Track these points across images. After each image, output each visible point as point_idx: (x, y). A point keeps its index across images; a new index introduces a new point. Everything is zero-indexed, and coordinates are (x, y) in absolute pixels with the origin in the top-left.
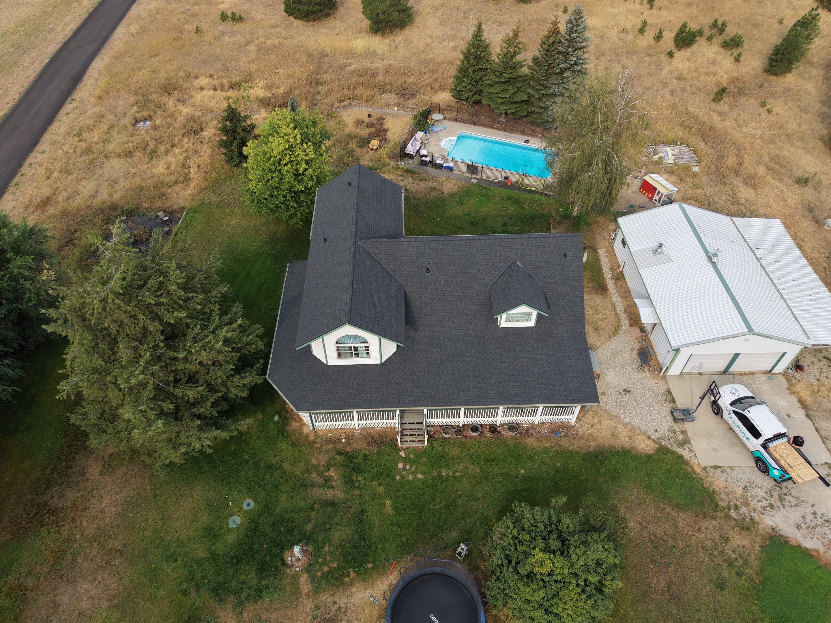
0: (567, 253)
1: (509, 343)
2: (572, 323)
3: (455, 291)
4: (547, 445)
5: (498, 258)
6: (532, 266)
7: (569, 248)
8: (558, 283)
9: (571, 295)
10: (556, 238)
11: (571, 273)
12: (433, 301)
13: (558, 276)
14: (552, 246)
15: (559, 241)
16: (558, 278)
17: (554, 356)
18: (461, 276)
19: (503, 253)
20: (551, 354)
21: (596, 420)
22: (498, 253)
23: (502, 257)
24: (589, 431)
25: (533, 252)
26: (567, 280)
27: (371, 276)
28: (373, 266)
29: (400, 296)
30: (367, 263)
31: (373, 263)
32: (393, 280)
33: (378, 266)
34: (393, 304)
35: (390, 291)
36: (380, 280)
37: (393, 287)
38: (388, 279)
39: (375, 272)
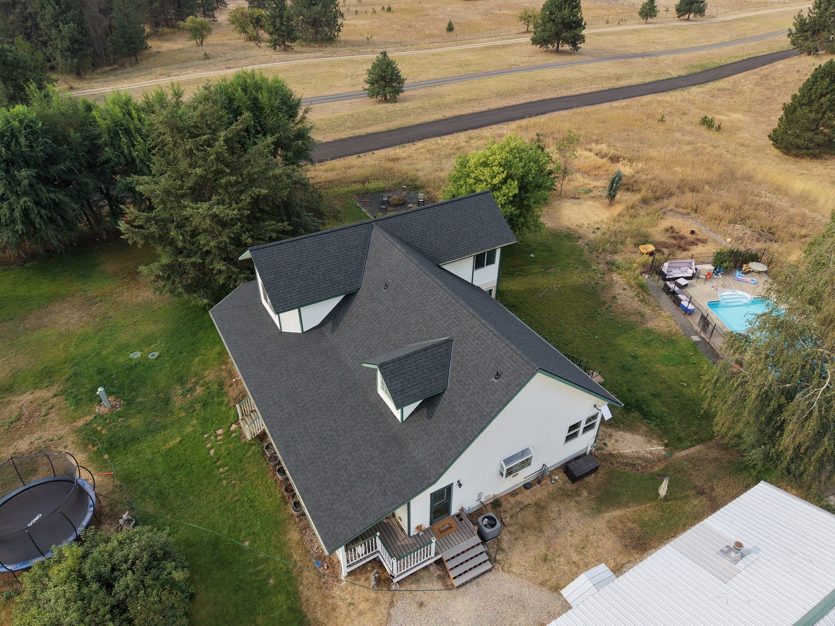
0: (503, 376)
1: (364, 413)
2: (432, 458)
3: (384, 323)
4: (295, 556)
5: (442, 322)
6: (459, 358)
7: (510, 371)
8: (463, 400)
9: (460, 426)
10: (508, 349)
11: (485, 401)
12: (364, 317)
13: (471, 392)
14: (497, 353)
15: (509, 355)
16: (467, 394)
17: (374, 467)
18: (401, 314)
19: (450, 321)
20: (374, 461)
21: (363, 606)
22: (447, 318)
23: (445, 325)
24: (340, 603)
25: (474, 343)
26: (473, 405)
27: (337, 251)
28: (355, 249)
29: (342, 287)
30: (352, 242)
31: (359, 248)
32: (357, 274)
33: (361, 253)
34: (321, 284)
35: (339, 276)
36: (342, 261)
37: (347, 276)
38: (354, 269)
39: (349, 253)
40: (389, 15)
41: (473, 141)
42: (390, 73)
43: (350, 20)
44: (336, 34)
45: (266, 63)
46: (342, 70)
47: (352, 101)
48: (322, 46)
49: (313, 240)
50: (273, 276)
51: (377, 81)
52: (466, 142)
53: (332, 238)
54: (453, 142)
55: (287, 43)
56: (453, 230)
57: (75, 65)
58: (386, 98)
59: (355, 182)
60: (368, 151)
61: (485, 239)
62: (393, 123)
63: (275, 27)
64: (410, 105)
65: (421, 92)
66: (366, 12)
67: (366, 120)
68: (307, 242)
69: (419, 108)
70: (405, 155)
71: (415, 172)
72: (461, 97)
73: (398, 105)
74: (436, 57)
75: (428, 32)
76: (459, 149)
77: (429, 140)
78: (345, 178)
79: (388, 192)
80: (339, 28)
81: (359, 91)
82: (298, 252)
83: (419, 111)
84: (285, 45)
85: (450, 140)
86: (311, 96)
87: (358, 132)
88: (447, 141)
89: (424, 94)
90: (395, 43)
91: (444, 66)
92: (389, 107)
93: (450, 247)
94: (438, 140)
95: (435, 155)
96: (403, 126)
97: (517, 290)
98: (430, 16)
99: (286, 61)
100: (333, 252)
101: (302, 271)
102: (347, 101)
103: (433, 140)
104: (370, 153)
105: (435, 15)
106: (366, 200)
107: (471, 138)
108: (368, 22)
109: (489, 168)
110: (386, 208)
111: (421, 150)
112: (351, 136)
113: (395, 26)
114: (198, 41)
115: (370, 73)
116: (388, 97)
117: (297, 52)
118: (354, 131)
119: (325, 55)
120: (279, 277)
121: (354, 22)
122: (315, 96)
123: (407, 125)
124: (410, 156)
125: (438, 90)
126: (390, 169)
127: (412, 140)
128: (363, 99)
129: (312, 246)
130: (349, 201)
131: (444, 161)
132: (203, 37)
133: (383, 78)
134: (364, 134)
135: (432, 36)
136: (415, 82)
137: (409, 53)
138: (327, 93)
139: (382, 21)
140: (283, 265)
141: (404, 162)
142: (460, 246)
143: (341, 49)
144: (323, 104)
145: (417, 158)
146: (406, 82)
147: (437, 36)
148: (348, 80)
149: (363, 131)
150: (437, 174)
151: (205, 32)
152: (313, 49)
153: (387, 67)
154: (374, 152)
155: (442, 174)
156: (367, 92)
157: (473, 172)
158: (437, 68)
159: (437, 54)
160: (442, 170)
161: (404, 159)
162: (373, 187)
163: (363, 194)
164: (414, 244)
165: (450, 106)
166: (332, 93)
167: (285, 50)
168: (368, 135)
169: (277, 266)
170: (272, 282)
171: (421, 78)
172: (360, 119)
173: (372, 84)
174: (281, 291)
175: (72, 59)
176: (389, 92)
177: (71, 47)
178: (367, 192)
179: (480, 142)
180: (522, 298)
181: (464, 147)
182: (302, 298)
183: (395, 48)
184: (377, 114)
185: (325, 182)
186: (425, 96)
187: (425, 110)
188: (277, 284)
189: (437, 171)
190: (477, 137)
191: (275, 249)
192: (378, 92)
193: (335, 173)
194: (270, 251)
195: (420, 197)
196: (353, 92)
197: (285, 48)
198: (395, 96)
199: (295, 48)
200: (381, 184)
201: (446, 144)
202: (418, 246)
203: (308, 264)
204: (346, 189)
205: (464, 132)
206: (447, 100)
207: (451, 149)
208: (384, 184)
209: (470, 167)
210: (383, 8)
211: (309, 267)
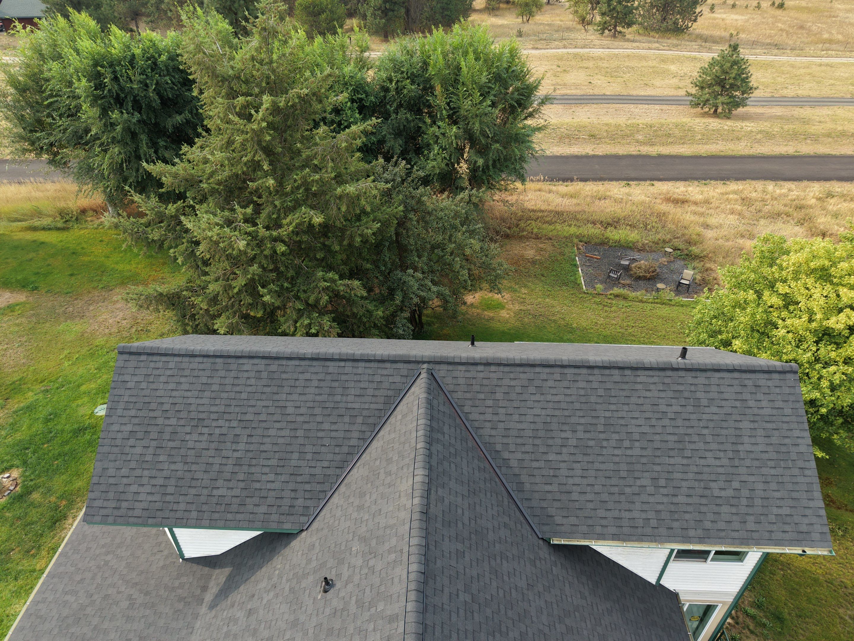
27: (303, 410)
28: (347, 419)
29: (263, 509)
30: (350, 398)
31: (360, 420)
32: (319, 487)
33: (355, 435)
34: (220, 483)
35: (271, 477)
36: (301, 441)
37: (291, 486)
38: (318, 471)
39: (326, 426)
40: (779, 12)
41: (832, 201)
42: (733, 75)
43: (720, 13)
44: (690, 25)
45: (582, 48)
46: (673, 68)
47: (664, 107)
48: (663, 37)
49: (262, 367)
50: (129, 428)
51: (710, 86)
52: (819, 199)
53: (307, 376)
54: (794, 194)
55: (618, 29)
56: (637, 452)
57: (381, 25)
58: (716, 111)
59: (594, 223)
60: (645, 180)
61: (725, 509)
62: (708, 147)
63: (609, 6)
64: (749, 126)
65: (778, 111)
66: (747, 7)
67: (669, 135)
68: (245, 368)
69: (760, 132)
70: (699, 197)
71: (699, 229)
72: (840, 128)
73: (729, 123)
74: (823, 68)
75: (826, 36)
76: (800, 208)
77: (754, 182)
78: (585, 212)
79: (639, 251)
80: (696, 17)
81: (682, 96)
82: (215, 388)
83: (759, 136)
84: (616, 31)
85: (790, 190)
86: (613, 93)
87: (646, 150)
88: (784, 191)
89: (780, 114)
90: (770, 44)
91: (832, 82)
92: (714, 123)
93: (605, 497)
94: (770, 186)
95: (752, 209)
96: (722, 154)
97: (804, 571)
98: (839, 19)
99: (608, 48)
100: (290, 410)
101: (195, 437)
102: (657, 107)
103: (759, 185)
104: (648, 182)
105: (847, 18)
106: (597, 255)
107: (830, 195)
108: (743, 18)
109: (829, 287)
110: (618, 279)
111: (731, 196)
112: (634, 153)
113: (780, 25)
114: (525, 17)
115: (704, 71)
116: (720, 110)
117: (628, 40)
118: (641, 148)
119: (662, 48)
120: (140, 435)
121: (724, 16)
122: (617, 93)
123: (730, 153)
124: (707, 202)
125: (806, 112)
126: (661, 216)
127: (724, 178)
128: (681, 107)
129: (253, 381)
130: (567, 250)
131: (762, 222)
132: (531, 14)
133: (720, 82)
134: (654, 154)
135: (830, 41)
136: (773, 97)
137: (784, 58)
138: (634, 93)
139: (764, 18)
140: (166, 407)
141: (693, 208)
142: (638, 506)
143: (688, 43)
144: (621, 106)
145: (717, 207)
146: (756, 94)
147: (838, 42)
148: (675, 81)
149: (653, 151)
150: (741, 241)
151: (534, 9)
152: (651, 39)
153: (732, 66)
154: (655, 183)
155: (749, 244)
156: (690, 98)
157: (785, 281)
158: (818, 82)
159: (827, 65)
160: (752, 237)
161: (696, 203)
162: (617, 237)
163: (596, 244)
164: (506, 455)
165: (815, 138)
166: (642, 93)
167: (614, 36)
168: (660, 157)
169: (153, 406)
170: (119, 442)
171: (785, 92)
172: (660, 133)
173: (702, 88)
174: (124, 471)
175: (381, 19)
176: (723, 103)
177: (383, 5)
178: (604, 243)
179: (845, 205)
180: (809, 600)
181: (811, 207)
182: (158, 505)
183: (766, 51)
184: (689, 130)
185: (551, 211)
186: (780, 118)
187: (769, 136)
188: (127, 450)
189: (742, 236)
190: (843, 196)
191: (171, 365)
192: (708, 100)
193: (574, 201)
194: (160, 365)
195: (684, 276)
196: (673, 96)
197: (615, 34)
198: (730, 110)
199: (628, 36)
200: (633, 236)
201: (780, 195)
202: (514, 463)
203: (221, 423)
204: (573, 230)
205: (823, 183)
206: (813, 129)
207: (785, 205)
208: (638, 237)
209: (781, 268)
210: (773, 4)
211: (217, 431)
